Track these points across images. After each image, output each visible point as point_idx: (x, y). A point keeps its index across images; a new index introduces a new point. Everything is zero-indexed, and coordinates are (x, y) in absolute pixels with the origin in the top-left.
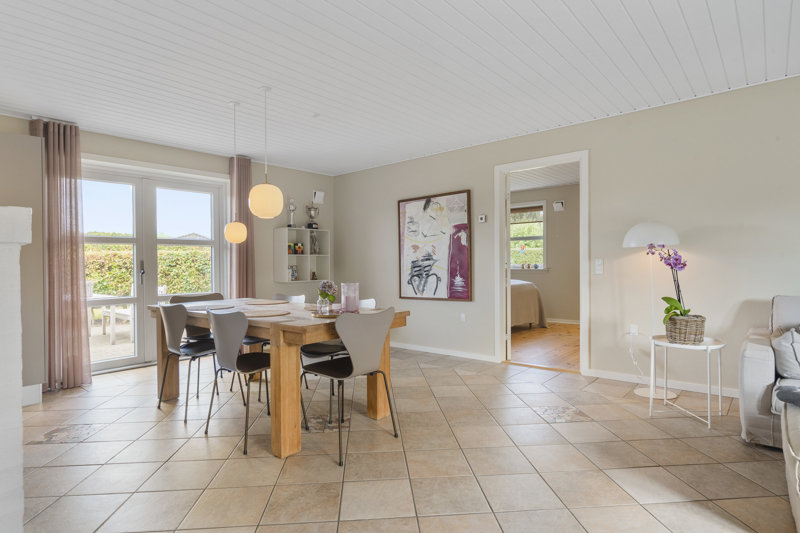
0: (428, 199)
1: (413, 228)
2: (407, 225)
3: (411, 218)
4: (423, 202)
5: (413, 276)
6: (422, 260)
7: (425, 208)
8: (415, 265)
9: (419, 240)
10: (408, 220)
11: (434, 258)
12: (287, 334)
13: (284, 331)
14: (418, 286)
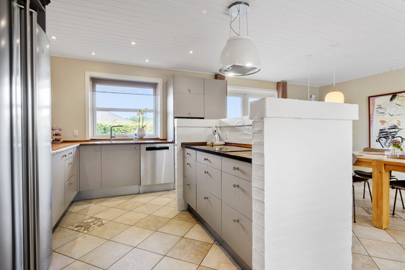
0: (394, 95)
1: (382, 111)
2: (375, 110)
3: (379, 106)
4: (390, 96)
5: (380, 138)
6: (389, 129)
7: (391, 100)
8: (382, 131)
9: (386, 118)
10: (376, 107)
11: (399, 127)
12: (387, 166)
13: (385, 164)
14: (385, 144)
